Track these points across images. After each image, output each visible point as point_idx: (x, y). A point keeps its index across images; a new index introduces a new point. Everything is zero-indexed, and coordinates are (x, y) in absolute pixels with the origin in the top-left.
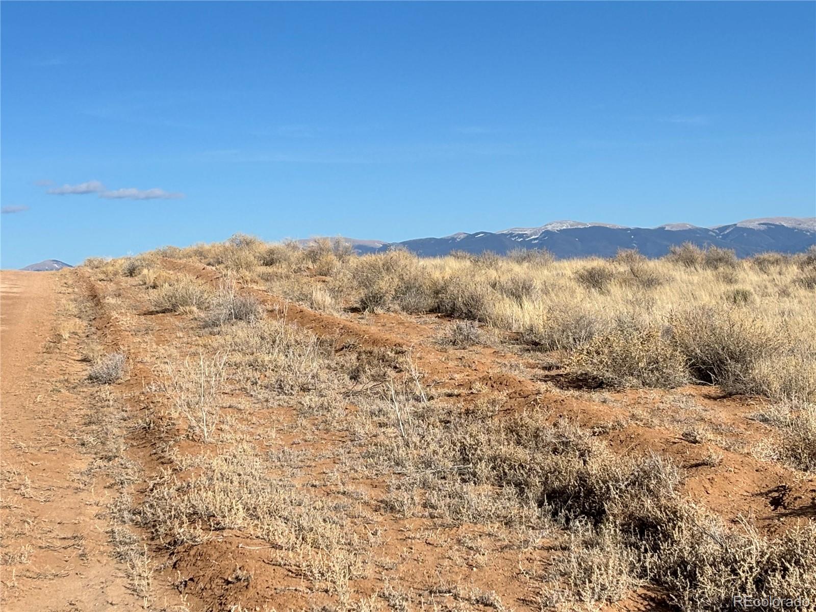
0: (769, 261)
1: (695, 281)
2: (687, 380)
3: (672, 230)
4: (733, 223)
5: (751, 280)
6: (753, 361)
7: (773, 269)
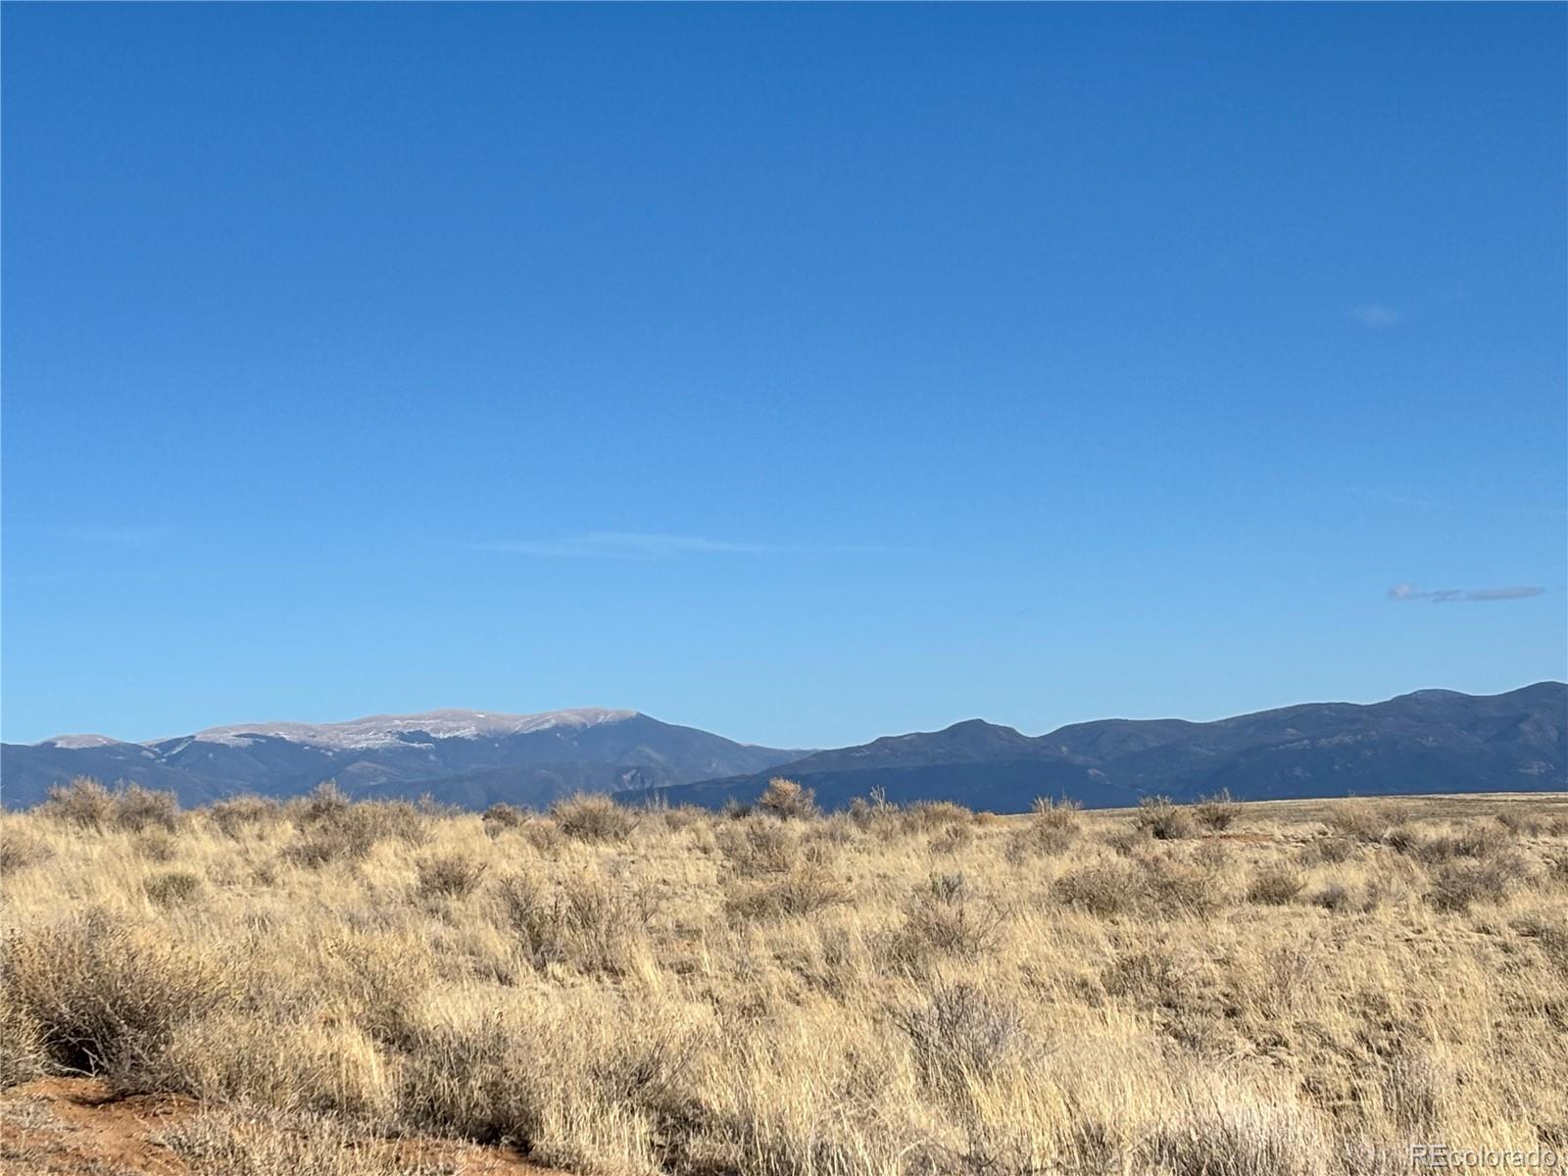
0: (240, 814)
1: (95, 856)
2: (42, 1067)
3: (71, 747)
4: (189, 734)
5: (204, 852)
6: (172, 1026)
7: (248, 830)
